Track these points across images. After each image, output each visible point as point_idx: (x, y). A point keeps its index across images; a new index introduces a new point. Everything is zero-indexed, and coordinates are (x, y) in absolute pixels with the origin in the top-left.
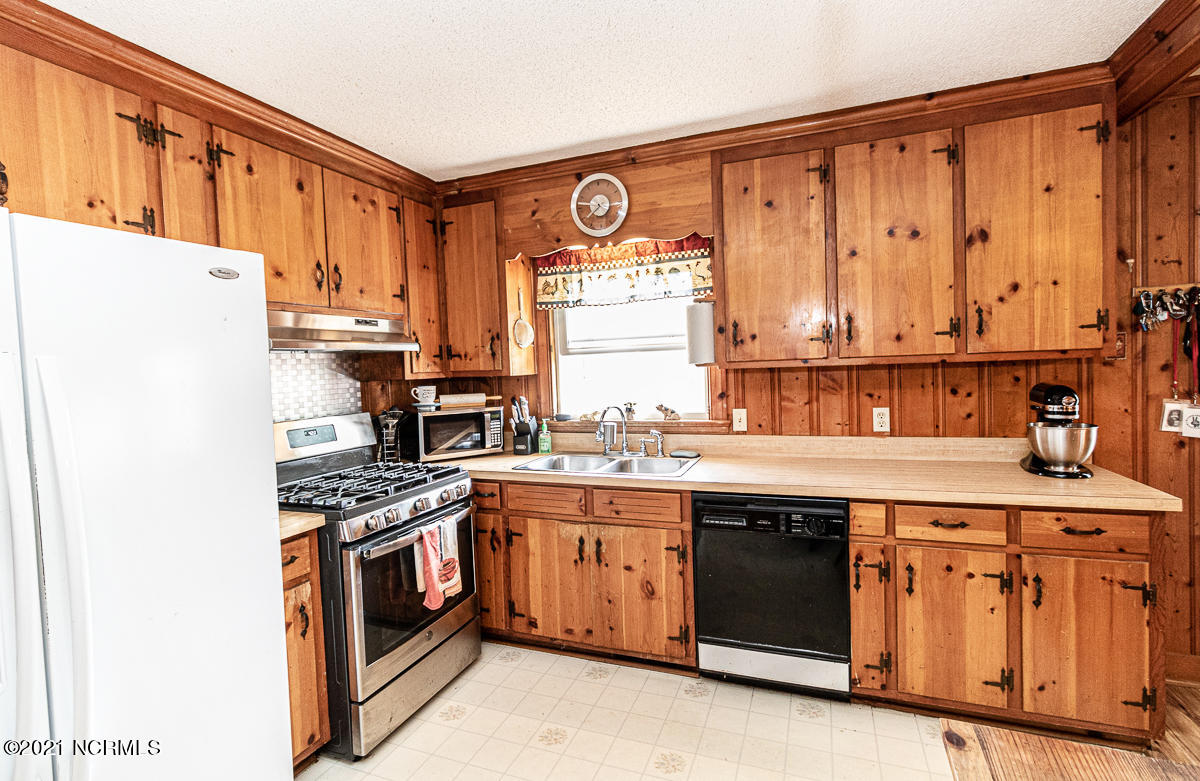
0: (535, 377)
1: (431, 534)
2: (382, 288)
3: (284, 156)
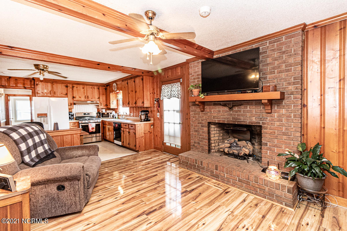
0: (117, 108)
1: (91, 124)
2: (95, 98)
3: (81, 86)
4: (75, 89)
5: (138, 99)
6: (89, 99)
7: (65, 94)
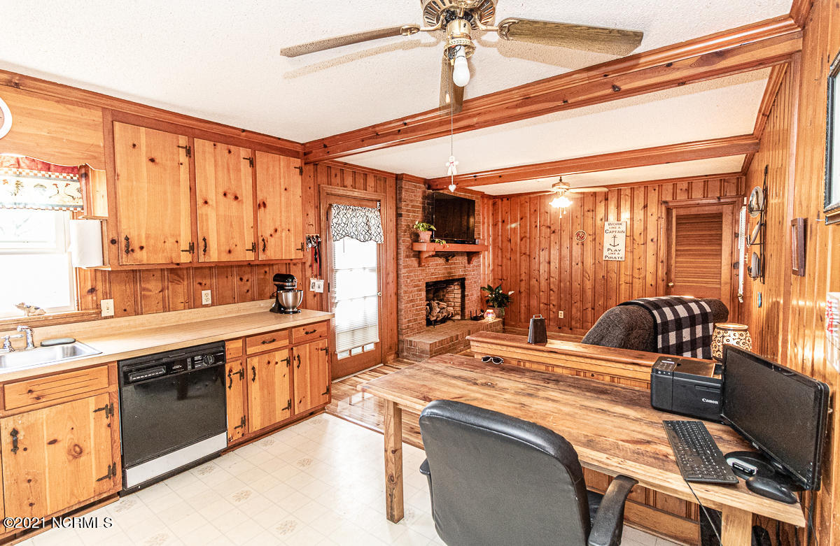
5: (278, 233)
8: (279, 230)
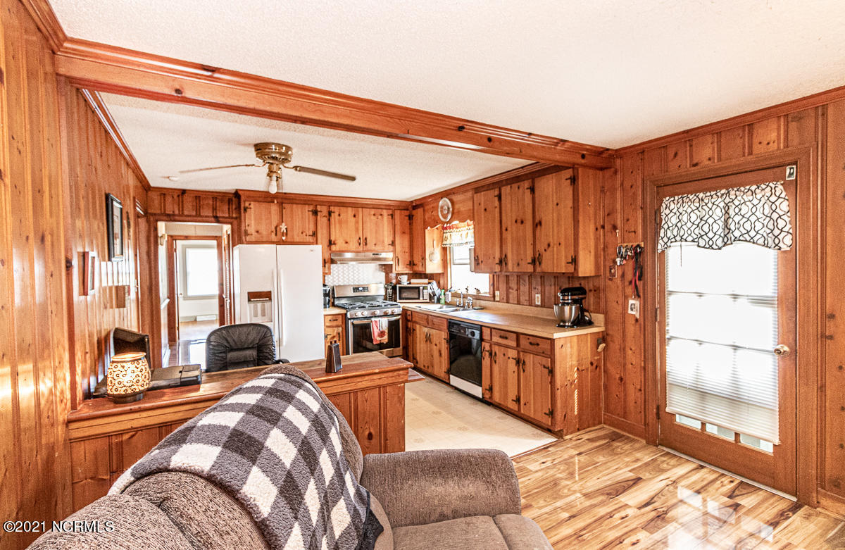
0: (443, 274)
1: (376, 322)
2: (383, 242)
3: (350, 209)
4: (335, 217)
5: (551, 249)
6: (368, 246)
7: (311, 233)
8: (551, 244)
